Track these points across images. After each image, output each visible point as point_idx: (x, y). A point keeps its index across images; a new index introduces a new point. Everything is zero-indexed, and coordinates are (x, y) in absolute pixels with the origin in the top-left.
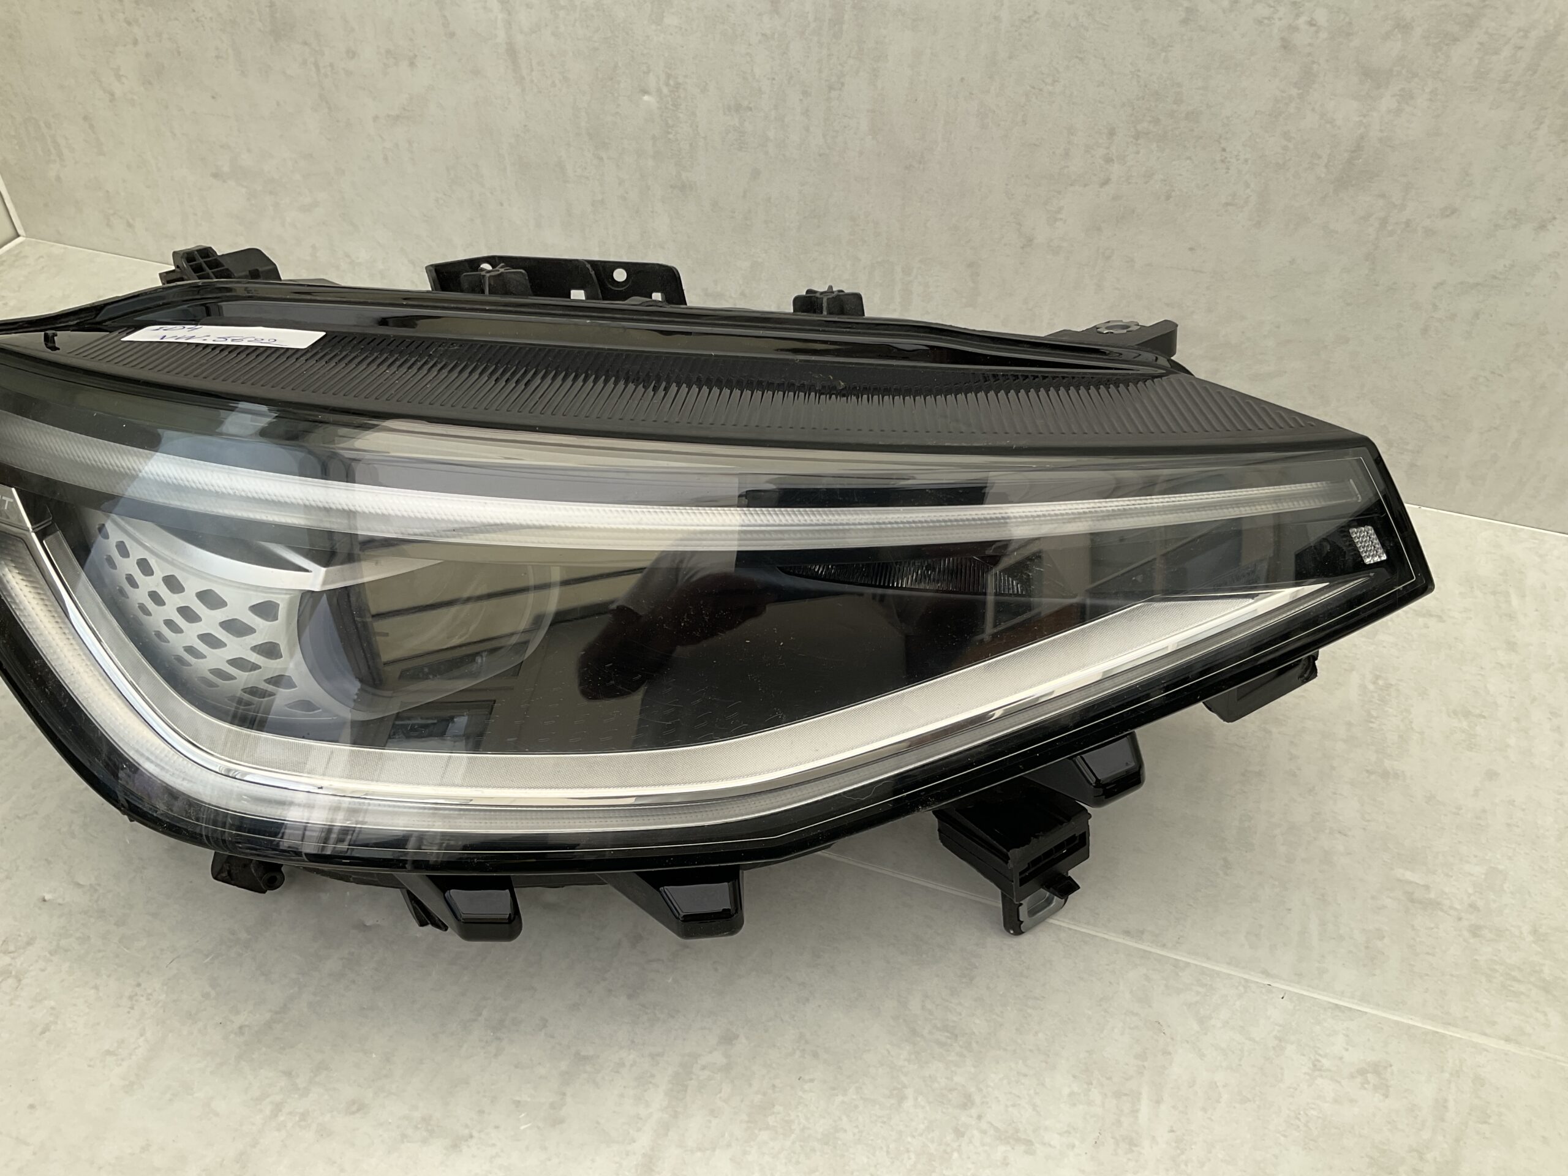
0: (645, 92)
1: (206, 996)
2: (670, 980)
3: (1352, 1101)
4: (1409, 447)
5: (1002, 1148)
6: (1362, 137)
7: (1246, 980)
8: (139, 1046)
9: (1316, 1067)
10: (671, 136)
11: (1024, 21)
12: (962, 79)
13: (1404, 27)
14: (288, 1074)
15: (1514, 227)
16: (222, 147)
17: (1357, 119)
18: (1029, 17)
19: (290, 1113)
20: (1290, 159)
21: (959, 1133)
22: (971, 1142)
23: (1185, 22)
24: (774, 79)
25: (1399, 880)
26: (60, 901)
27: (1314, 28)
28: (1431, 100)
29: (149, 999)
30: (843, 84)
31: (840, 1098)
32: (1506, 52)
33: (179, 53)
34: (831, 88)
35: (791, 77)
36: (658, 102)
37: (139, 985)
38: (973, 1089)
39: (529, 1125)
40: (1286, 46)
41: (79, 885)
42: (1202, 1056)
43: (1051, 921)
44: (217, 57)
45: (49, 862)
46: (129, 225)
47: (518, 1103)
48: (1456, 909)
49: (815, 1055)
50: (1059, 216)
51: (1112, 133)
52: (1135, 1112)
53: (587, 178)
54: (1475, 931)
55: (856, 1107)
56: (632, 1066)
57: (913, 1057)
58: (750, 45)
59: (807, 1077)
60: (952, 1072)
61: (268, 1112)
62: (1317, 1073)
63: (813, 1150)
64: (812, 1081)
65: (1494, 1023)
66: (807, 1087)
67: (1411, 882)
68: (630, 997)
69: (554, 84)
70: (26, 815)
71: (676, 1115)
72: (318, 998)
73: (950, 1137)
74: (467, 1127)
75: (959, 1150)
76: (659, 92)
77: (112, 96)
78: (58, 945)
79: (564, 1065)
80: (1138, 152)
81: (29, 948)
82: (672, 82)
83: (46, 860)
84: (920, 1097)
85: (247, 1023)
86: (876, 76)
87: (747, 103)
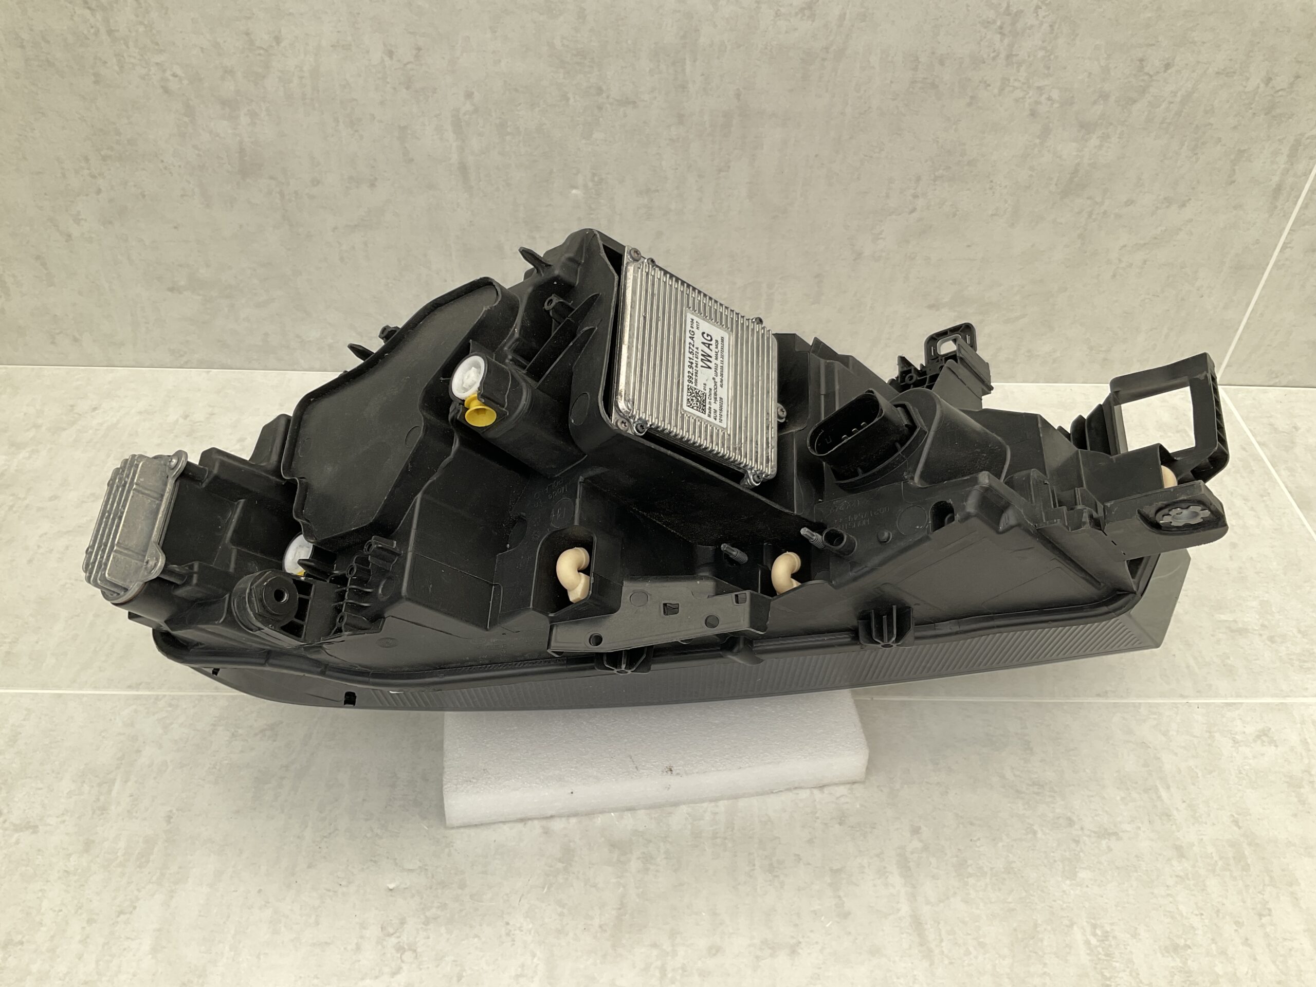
0: (574, 187)
1: (561, 915)
3: (1263, 755)
4: (1103, 349)
5: (1104, 842)
6: (1078, 164)
7: (1175, 704)
8: (538, 964)
9: (1235, 741)
10: (593, 215)
11: (862, 114)
12: (816, 156)
13: (1104, 96)
14: (654, 945)
15: (1167, 207)
16: (180, 266)
17: (1076, 154)
18: (865, 111)
19: (673, 970)
20: (1034, 183)
21: (1077, 841)
22: (1085, 844)
23: (969, 105)
24: (677, 169)
25: (1220, 621)
26: (403, 886)
27: (1051, 102)
28: (1119, 138)
29: (522, 931)
30: (729, 167)
31: (1000, 844)
32: (1164, 106)
33: (144, 196)
34: (720, 171)
35: (690, 167)
36: (584, 194)
37: (507, 924)
38: (1069, 814)
39: (830, 923)
40: (1033, 114)
41: (411, 871)
42: (1176, 754)
44: (182, 196)
45: (375, 862)
46: (76, 340)
47: (815, 912)
48: (1256, 630)
49: (972, 824)
50: (881, 236)
51: (918, 179)
52: (1159, 797)
54: (1271, 639)
55: (1012, 846)
56: (869, 866)
57: (1026, 806)
58: (660, 147)
59: (975, 839)
60: (1053, 808)
61: (657, 974)
62: (1237, 745)
63: (1004, 879)
64: (979, 839)
65: (1307, 689)
66: (978, 844)
67: (1226, 621)
69: (498, 189)
70: (330, 834)
71: (914, 887)
72: (641, 890)
73: (1073, 845)
74: (793, 937)
75: (1082, 851)
76: (585, 186)
77: (69, 237)
78: (426, 916)
79: (828, 879)
80: (935, 190)
81: (405, 926)
82: (596, 179)
83: (371, 860)
84: (1044, 829)
85: (602, 923)
86: (754, 159)
87: (655, 187)
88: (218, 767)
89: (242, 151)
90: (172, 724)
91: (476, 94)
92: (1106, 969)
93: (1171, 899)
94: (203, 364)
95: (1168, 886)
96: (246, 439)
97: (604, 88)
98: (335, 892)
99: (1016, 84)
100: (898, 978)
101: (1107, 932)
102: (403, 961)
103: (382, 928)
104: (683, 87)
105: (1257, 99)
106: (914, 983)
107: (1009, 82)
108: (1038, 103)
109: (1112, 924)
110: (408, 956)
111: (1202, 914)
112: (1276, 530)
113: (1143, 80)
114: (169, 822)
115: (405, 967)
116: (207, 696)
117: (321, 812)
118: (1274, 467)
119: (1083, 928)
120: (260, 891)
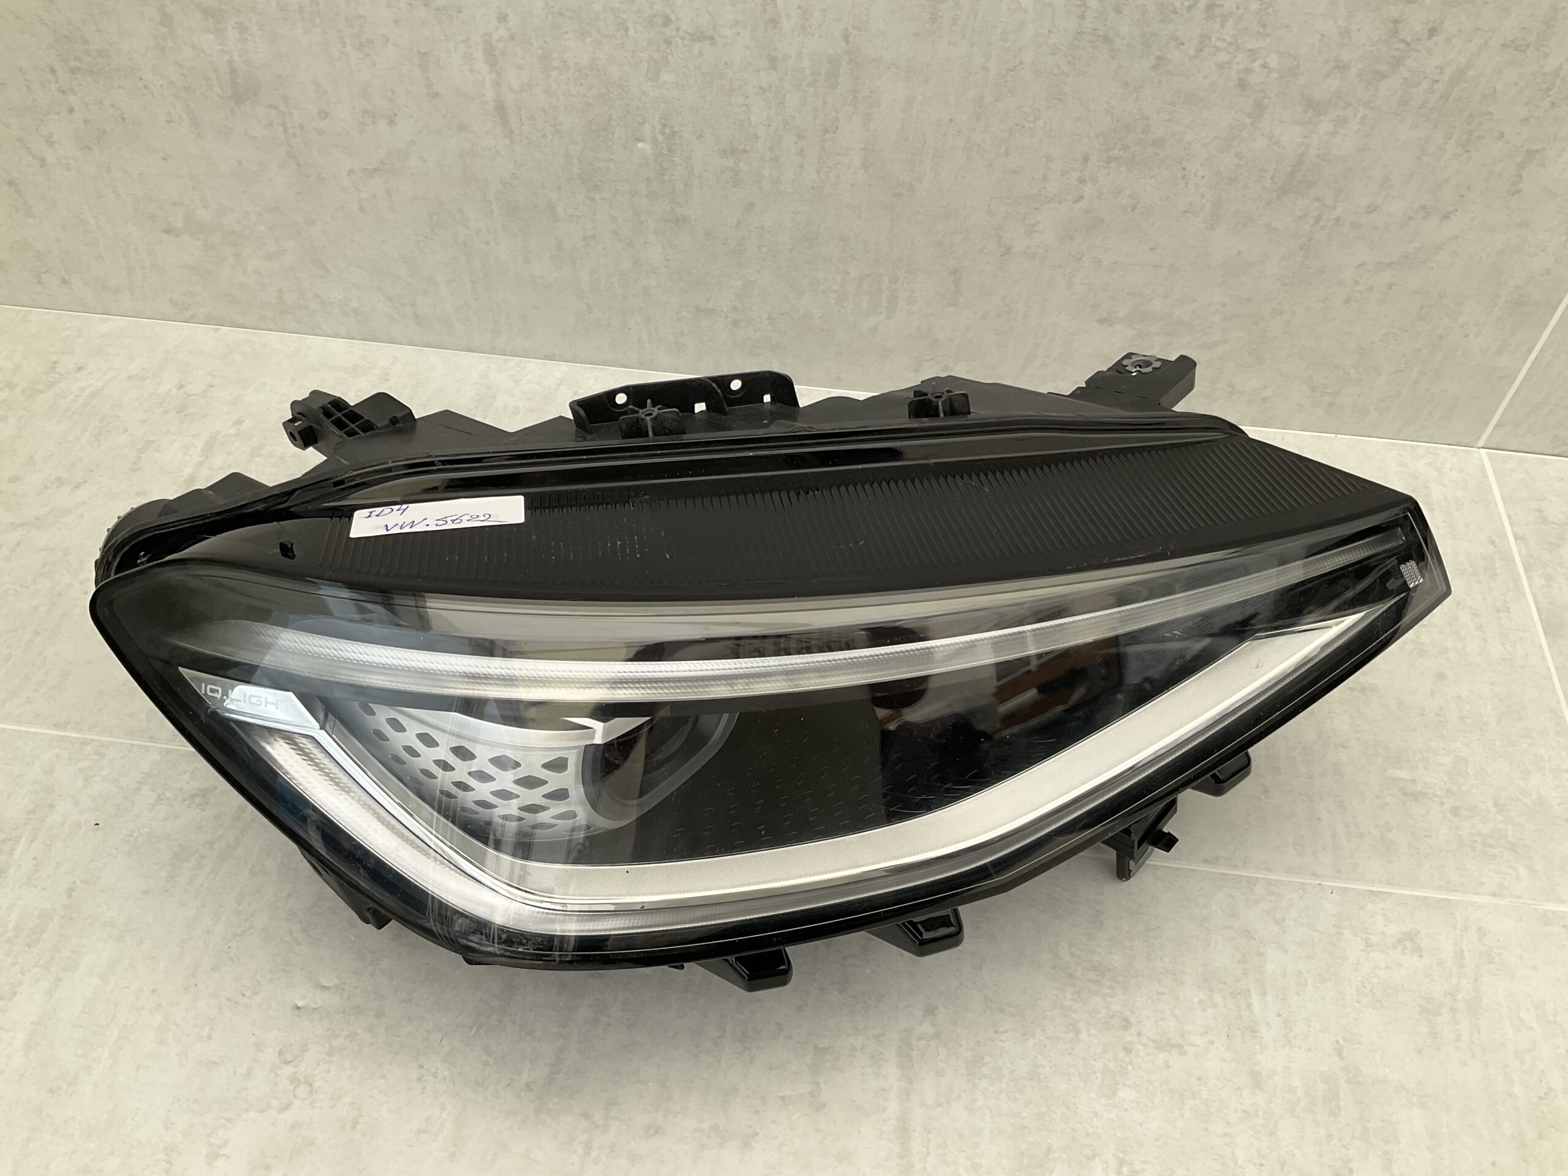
0: (639, 140)
1: (485, 1064)
2: (868, 971)
3: (1400, 966)
4: (1329, 391)
5: (1161, 1056)
6: (1303, 154)
7: (1303, 884)
8: (446, 1120)
9: (1368, 944)
10: (665, 178)
11: (1010, 70)
12: (951, 120)
13: (1341, 67)
14: (585, 1115)
15: (1424, 218)
16: (175, 204)
17: (1300, 140)
18: (1015, 67)
19: (600, 1148)
20: (1241, 174)
21: (1128, 1050)
22: (1138, 1055)
23: (1155, 67)
24: (770, 125)
25: (1393, 779)
26: (314, 1006)
27: (1267, 70)
28: (1360, 123)
29: (436, 1077)
30: (837, 128)
31: (1031, 1042)
32: (1425, 85)
33: (124, 119)
34: (825, 131)
35: (787, 124)
36: (653, 149)
37: (421, 1067)
38: (1128, 1013)
39: (799, 1114)
40: (1242, 84)
41: (324, 988)
42: (1285, 951)
43: (1147, 862)
44: (169, 122)
45: (287, 972)
46: (65, 281)
47: (783, 1099)
48: (1437, 796)
49: (1002, 1011)
50: (1036, 228)
51: (1086, 159)
52: (1249, 1006)
53: (578, 217)
54: (1455, 811)
55: (1046, 1046)
56: (862, 1048)
57: (1076, 996)
58: (747, 97)
59: (1001, 1030)
60: (1109, 1002)
61: (581, 1151)
62: (1369, 949)
63: (1024, 1087)
64: (1006, 1032)
65: (1483, 884)
66: (1003, 1037)
67: (1401, 779)
68: (841, 991)
69: (545, 136)
70: (244, 932)
71: (911, 1082)
72: (584, 1045)
73: (1122, 1054)
74: (750, 1127)
75: (1131, 1063)
76: (654, 139)
77: (43, 161)
78: (331, 1046)
79: (809, 1059)
80: (1109, 174)
81: (306, 1054)
82: (667, 131)
83: (283, 970)
84: (1091, 1028)
85: (531, 1080)
86: (869, 120)
87: (742, 147)
88: (135, 836)
89: (233, 72)
90: (94, 776)
91: (511, 17)
93: (1228, 1140)
95: (1228, 1123)
96: (244, 421)
97: (673, 17)
98: (237, 1003)
99: (1220, 44)
102: (295, 1096)
103: (280, 1053)
104: (775, 22)
105: (1558, 83)
107: (1210, 41)
108: (1249, 71)
109: (1145, 1162)
110: (302, 1090)
111: (1262, 1165)
112: (1504, 660)
113: (1397, 49)
114: (70, 896)
115: (297, 1103)
116: (139, 746)
117: (238, 904)
118: (1526, 570)
119: (1106, 1163)
120: (153, 991)
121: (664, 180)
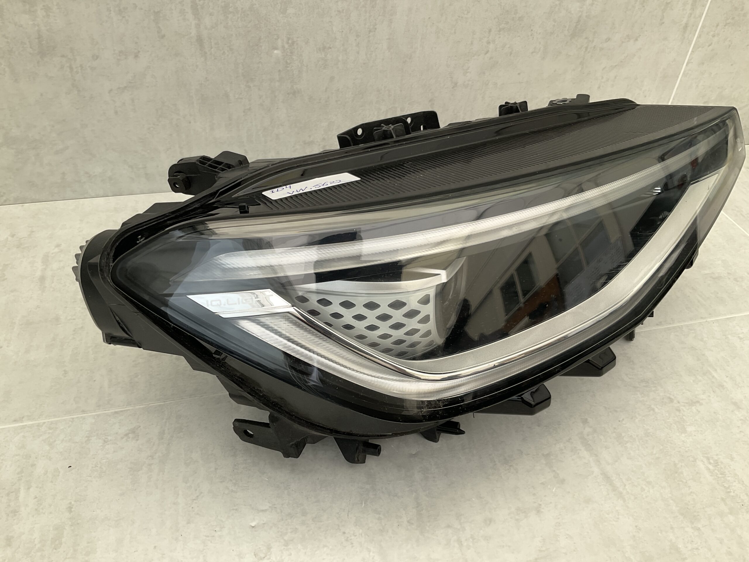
0: (276, 49)
1: (379, 519)
2: (545, 413)
5: (693, 408)
6: (580, 17)
7: (700, 323)
9: (740, 339)
12: (429, 18)
14: (449, 526)
15: (628, 41)
17: (579, 10)
19: (466, 540)
20: (555, 30)
21: (679, 410)
22: (684, 411)
24: (343, 32)
25: (705, 274)
26: (262, 522)
29: (356, 536)
30: (376, 29)
31: (637, 420)
34: (370, 31)
35: (351, 30)
36: (282, 53)
37: (344, 533)
38: (668, 395)
39: (555, 488)
41: (264, 511)
42: (712, 351)
45: (236, 510)
47: (543, 484)
48: (725, 276)
49: (616, 411)
50: (468, 71)
51: (490, 31)
52: (713, 377)
53: (242, 99)
54: (736, 280)
55: (644, 420)
56: (565, 448)
57: (643, 395)
58: (331, 17)
59: (621, 419)
60: (658, 393)
61: (457, 545)
63: (647, 441)
64: (623, 420)
66: (624, 422)
68: (539, 426)
69: (224, 53)
70: (197, 497)
71: (596, 455)
72: (427, 492)
73: (678, 413)
74: (535, 502)
75: (684, 415)
76: (283, 47)
78: (285, 540)
79: (543, 461)
80: (500, 37)
81: (272, 550)
82: (290, 42)
83: (233, 509)
84: (658, 406)
85: (409, 519)
86: (391, 22)
87: (328, 45)
88: (99, 466)
89: (40, 37)
90: (55, 441)
92: (724, 482)
93: (743, 434)
94: (18, 201)
95: (739, 427)
96: (61, 244)
98: (213, 536)
100: (608, 514)
101: (717, 460)
103: (255, 555)
106: (618, 515)
109: (717, 455)
114: (70, 512)
116: (77, 418)
117: (186, 483)
119: (702, 461)
120: (155, 547)
121: (288, 70)
